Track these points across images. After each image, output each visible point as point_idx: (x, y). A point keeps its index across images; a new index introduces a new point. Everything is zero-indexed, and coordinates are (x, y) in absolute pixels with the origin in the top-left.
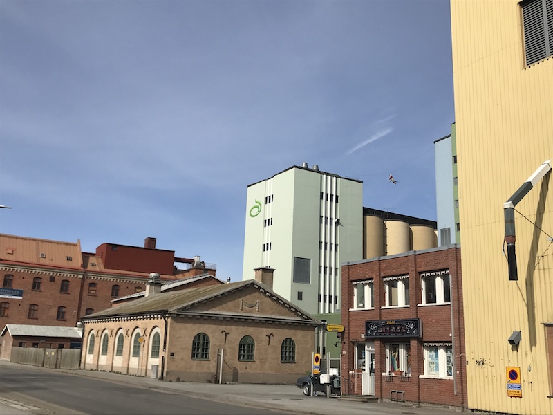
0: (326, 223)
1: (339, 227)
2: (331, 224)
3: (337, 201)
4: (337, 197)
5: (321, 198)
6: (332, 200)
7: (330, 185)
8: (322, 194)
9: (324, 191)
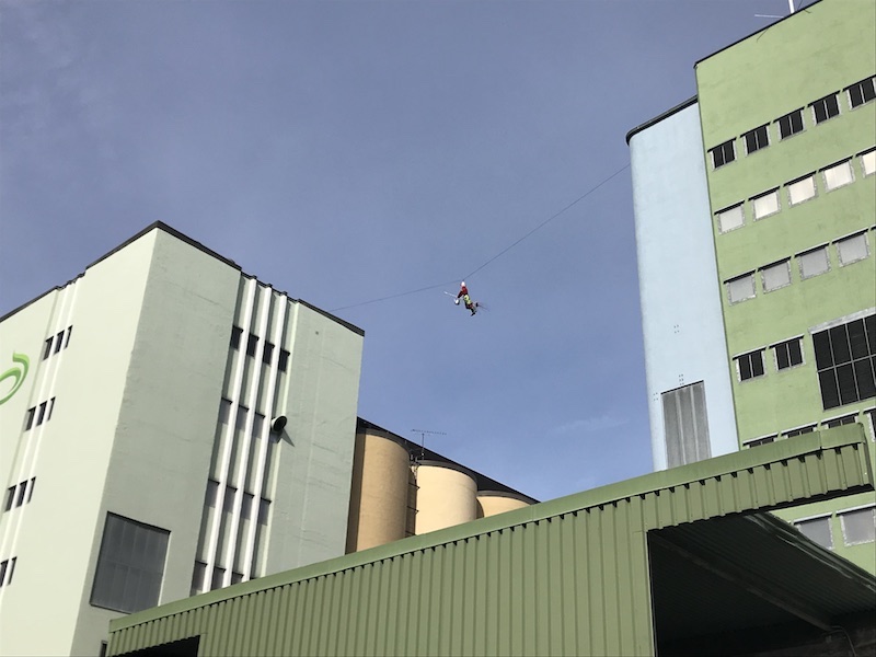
0: (239, 425)
1: (280, 446)
2: (256, 433)
3: (282, 366)
4: (284, 354)
5: (235, 343)
6: (267, 359)
7: (266, 314)
8: (237, 331)
9: (245, 324)
